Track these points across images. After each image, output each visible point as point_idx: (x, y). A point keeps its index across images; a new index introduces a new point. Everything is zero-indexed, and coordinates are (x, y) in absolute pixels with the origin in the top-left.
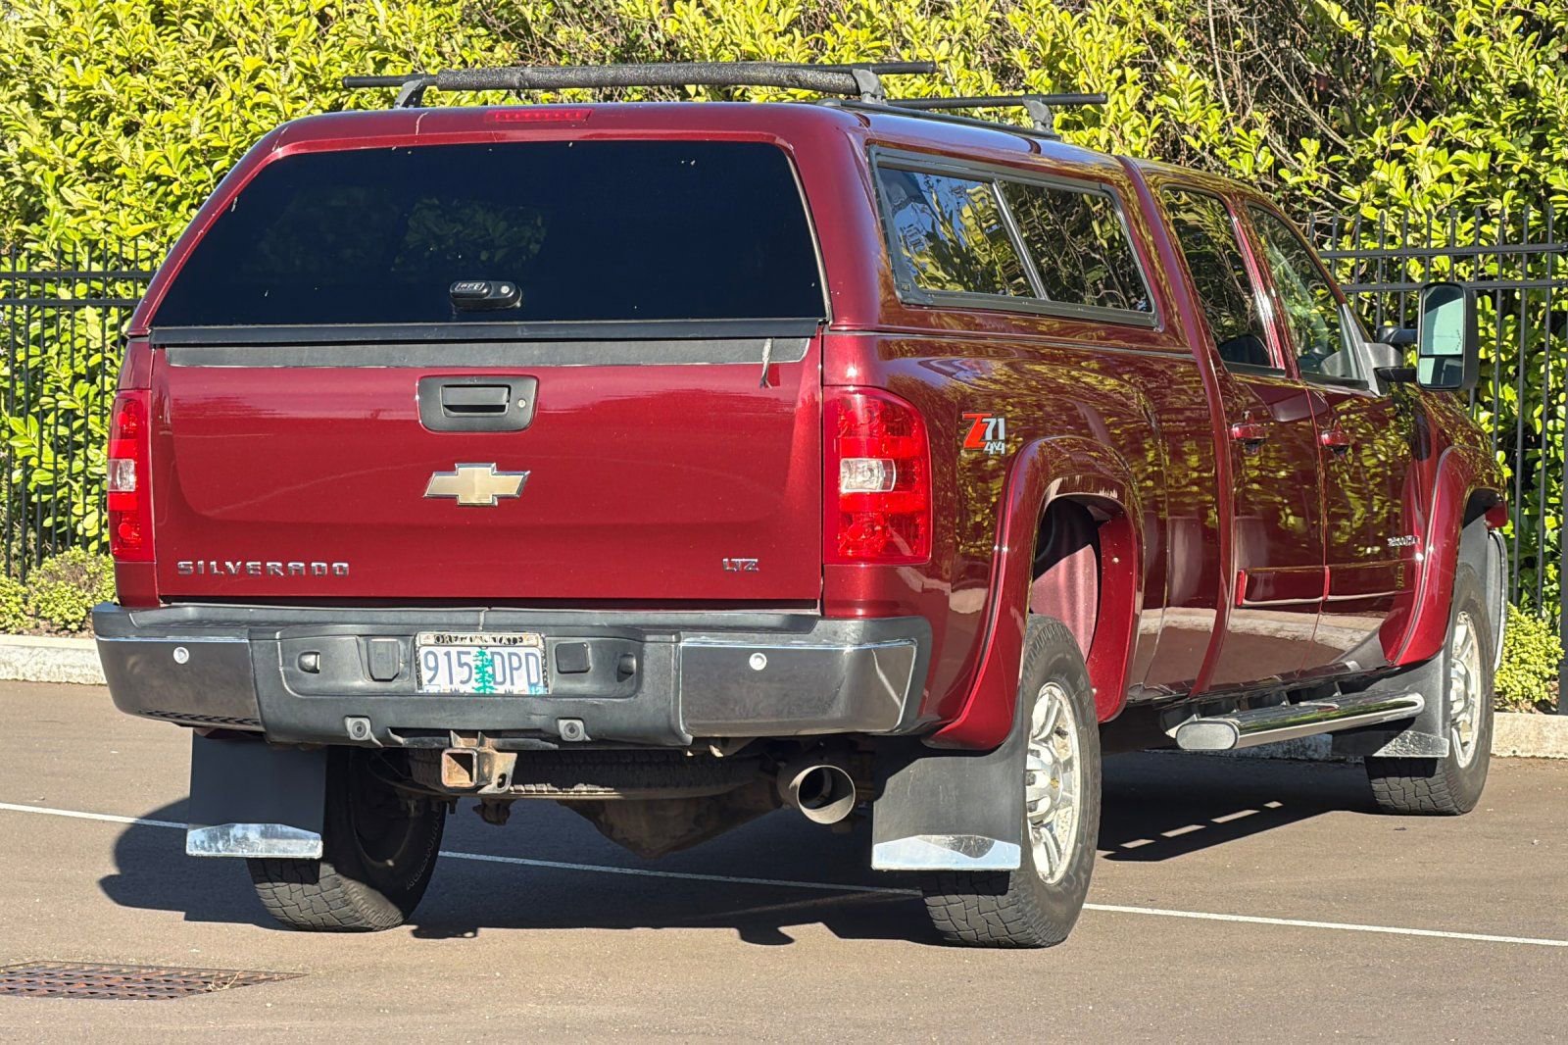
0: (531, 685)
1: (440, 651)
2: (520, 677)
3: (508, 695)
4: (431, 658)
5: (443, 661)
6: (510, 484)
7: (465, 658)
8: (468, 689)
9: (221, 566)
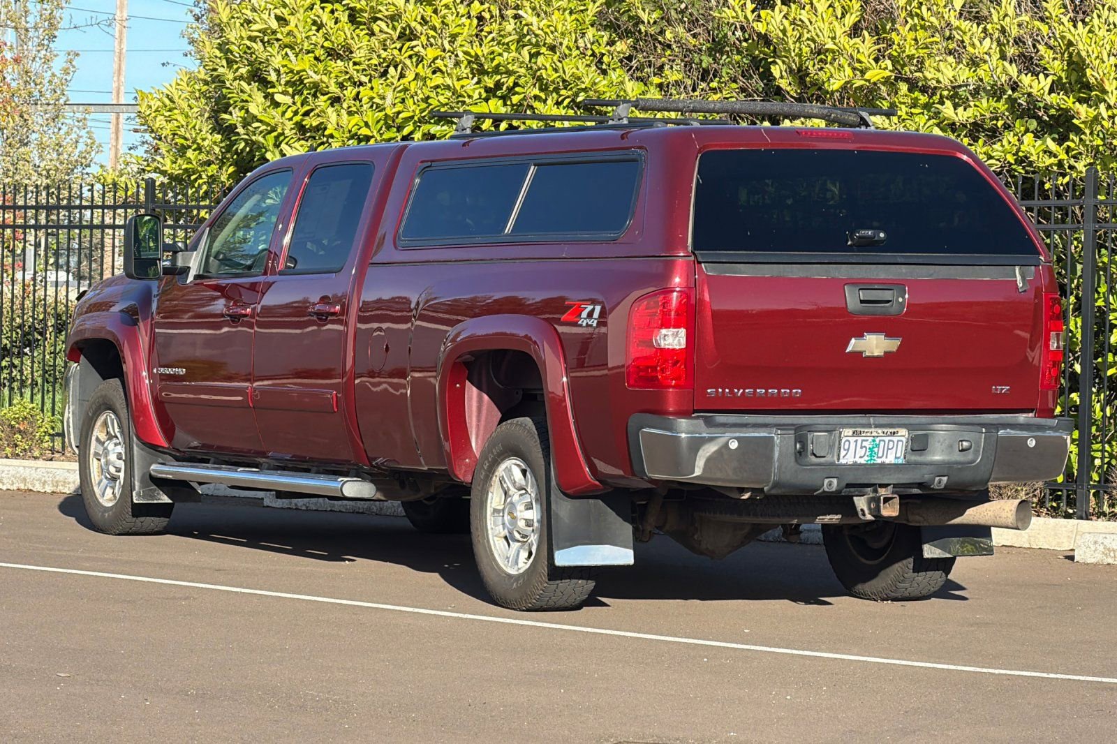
0: (896, 458)
1: (852, 439)
2: (891, 454)
3: (882, 464)
4: (847, 443)
5: (853, 445)
6: (893, 344)
7: (864, 444)
8: (862, 461)
9: (731, 392)
